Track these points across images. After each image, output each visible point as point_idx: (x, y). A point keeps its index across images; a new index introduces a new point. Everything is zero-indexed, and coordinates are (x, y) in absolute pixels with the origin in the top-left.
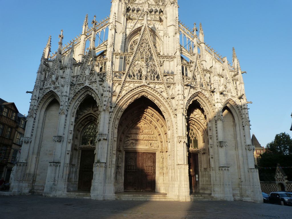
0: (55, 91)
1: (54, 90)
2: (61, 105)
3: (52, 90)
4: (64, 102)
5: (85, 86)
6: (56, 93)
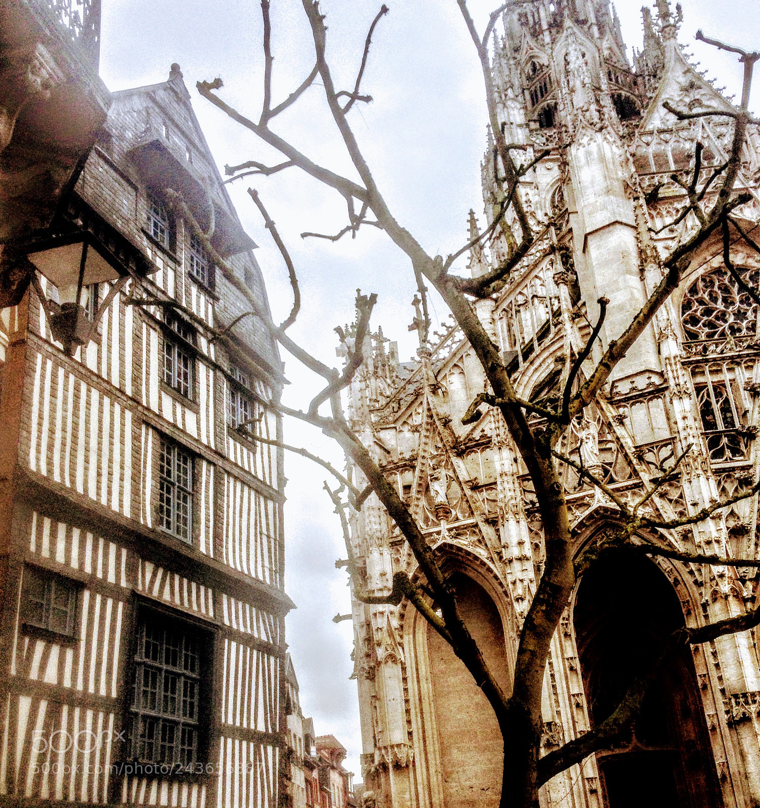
0: (463, 542)
1: (455, 542)
2: (517, 600)
3: (449, 541)
4: (526, 583)
5: (596, 511)
6: (469, 553)
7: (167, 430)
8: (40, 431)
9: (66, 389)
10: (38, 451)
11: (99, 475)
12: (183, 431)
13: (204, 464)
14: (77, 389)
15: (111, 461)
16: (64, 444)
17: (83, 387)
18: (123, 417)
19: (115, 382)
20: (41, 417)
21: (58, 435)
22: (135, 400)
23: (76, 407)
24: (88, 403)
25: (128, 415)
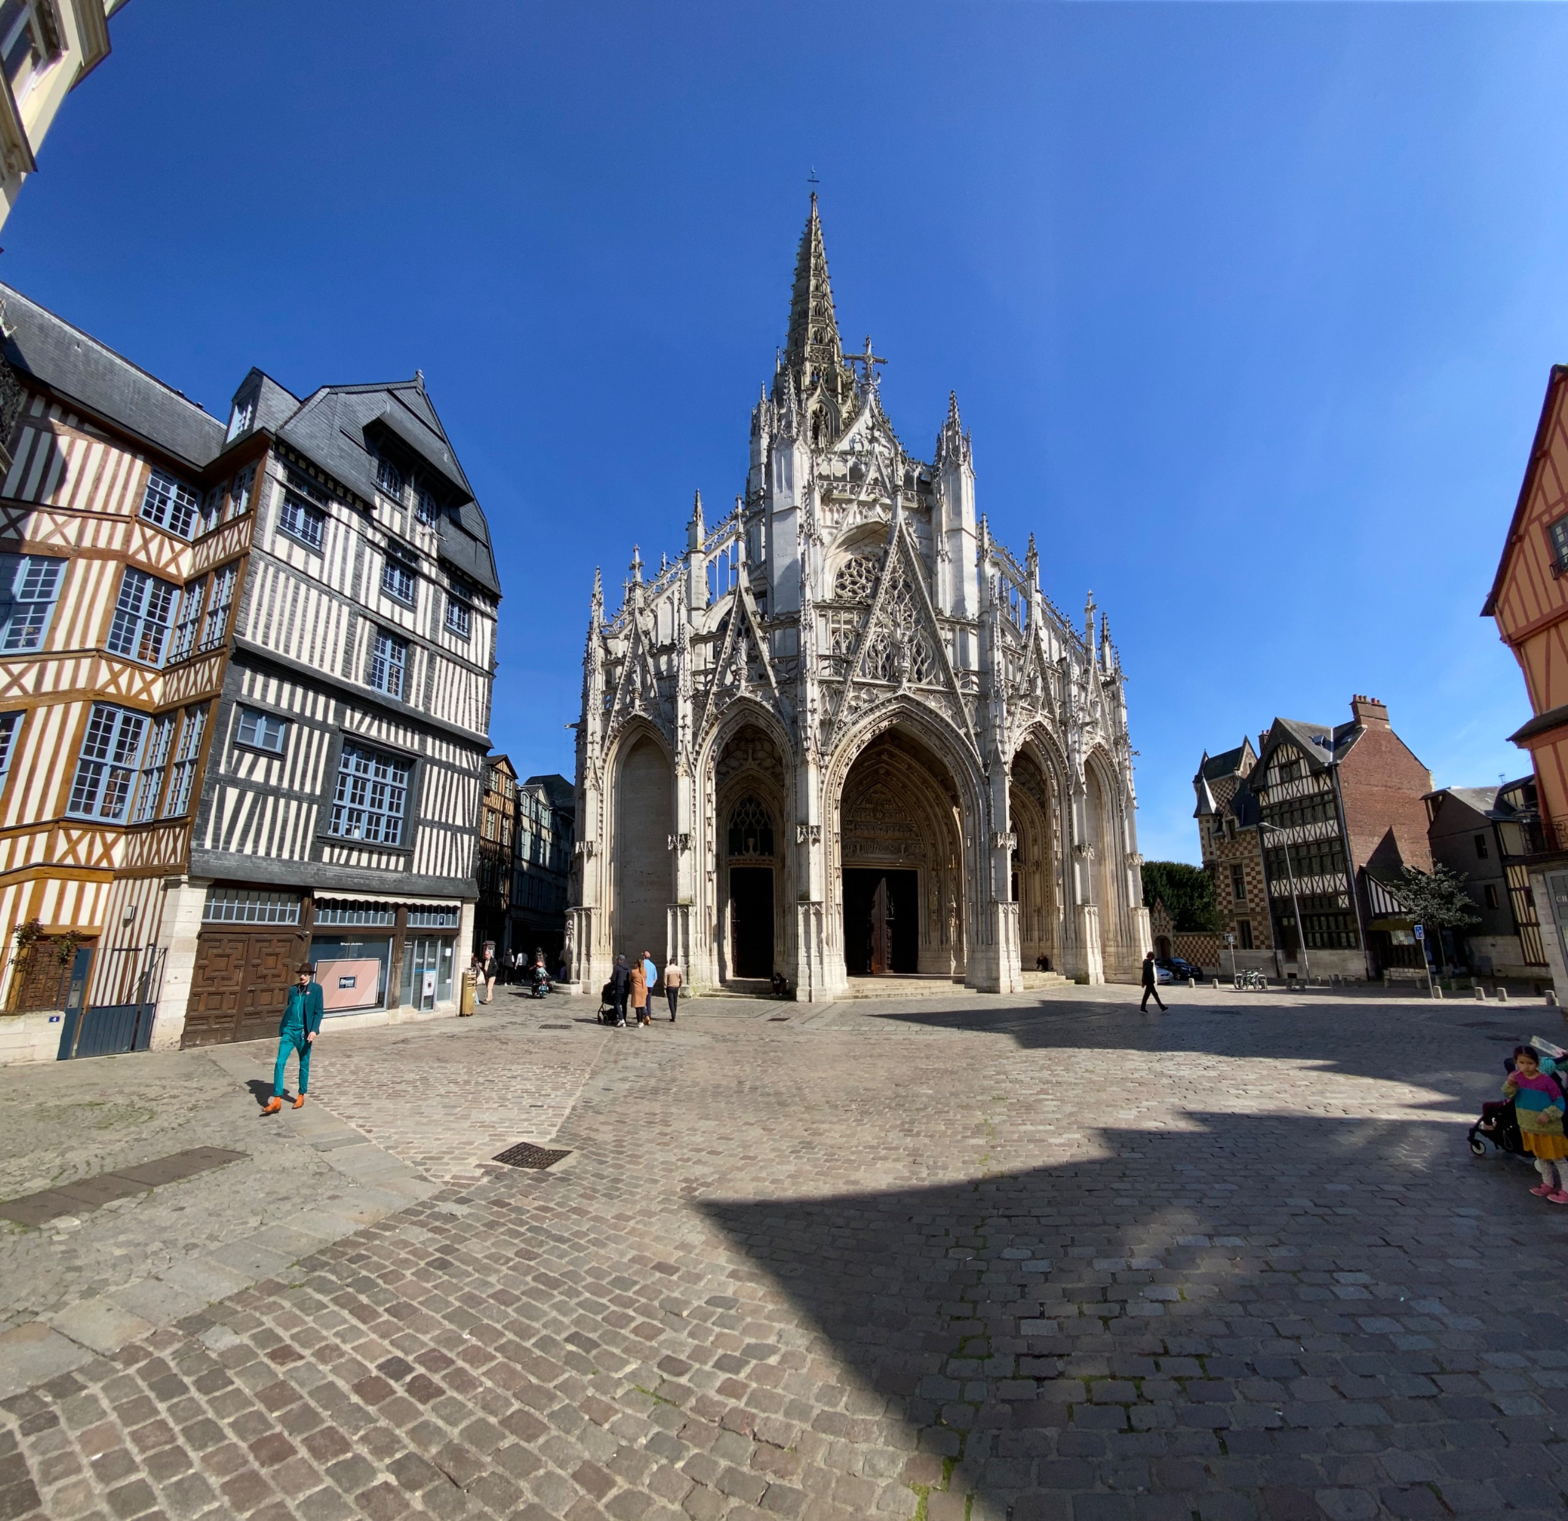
2: (677, 753)
3: (638, 713)
7: (383, 622)
8: (258, 614)
9: (286, 587)
10: (255, 627)
11: (313, 648)
12: (400, 625)
13: (419, 649)
14: (297, 588)
15: (325, 639)
16: (280, 625)
17: (303, 587)
18: (340, 610)
19: (335, 585)
20: (260, 605)
21: (276, 618)
22: (354, 599)
23: (295, 600)
24: (307, 598)
25: (345, 610)
